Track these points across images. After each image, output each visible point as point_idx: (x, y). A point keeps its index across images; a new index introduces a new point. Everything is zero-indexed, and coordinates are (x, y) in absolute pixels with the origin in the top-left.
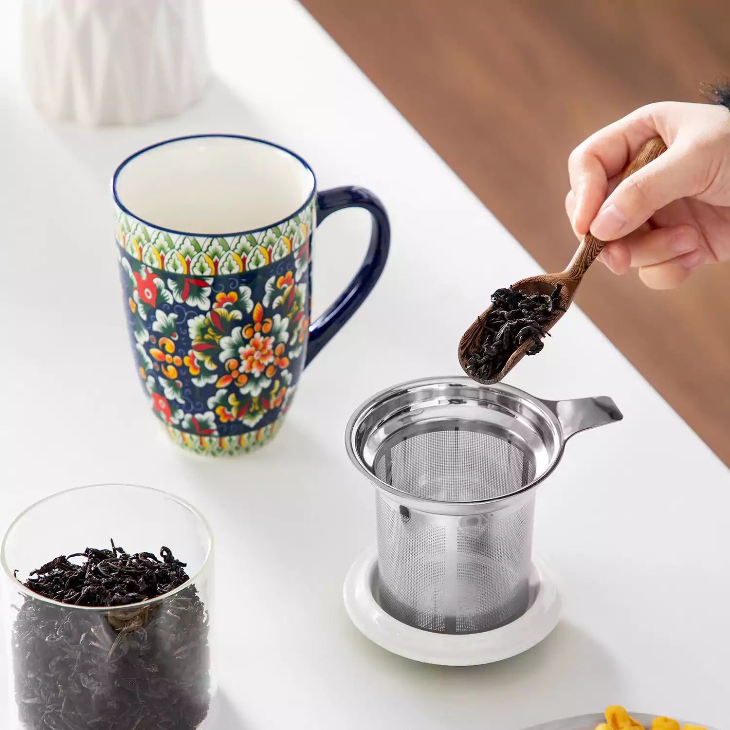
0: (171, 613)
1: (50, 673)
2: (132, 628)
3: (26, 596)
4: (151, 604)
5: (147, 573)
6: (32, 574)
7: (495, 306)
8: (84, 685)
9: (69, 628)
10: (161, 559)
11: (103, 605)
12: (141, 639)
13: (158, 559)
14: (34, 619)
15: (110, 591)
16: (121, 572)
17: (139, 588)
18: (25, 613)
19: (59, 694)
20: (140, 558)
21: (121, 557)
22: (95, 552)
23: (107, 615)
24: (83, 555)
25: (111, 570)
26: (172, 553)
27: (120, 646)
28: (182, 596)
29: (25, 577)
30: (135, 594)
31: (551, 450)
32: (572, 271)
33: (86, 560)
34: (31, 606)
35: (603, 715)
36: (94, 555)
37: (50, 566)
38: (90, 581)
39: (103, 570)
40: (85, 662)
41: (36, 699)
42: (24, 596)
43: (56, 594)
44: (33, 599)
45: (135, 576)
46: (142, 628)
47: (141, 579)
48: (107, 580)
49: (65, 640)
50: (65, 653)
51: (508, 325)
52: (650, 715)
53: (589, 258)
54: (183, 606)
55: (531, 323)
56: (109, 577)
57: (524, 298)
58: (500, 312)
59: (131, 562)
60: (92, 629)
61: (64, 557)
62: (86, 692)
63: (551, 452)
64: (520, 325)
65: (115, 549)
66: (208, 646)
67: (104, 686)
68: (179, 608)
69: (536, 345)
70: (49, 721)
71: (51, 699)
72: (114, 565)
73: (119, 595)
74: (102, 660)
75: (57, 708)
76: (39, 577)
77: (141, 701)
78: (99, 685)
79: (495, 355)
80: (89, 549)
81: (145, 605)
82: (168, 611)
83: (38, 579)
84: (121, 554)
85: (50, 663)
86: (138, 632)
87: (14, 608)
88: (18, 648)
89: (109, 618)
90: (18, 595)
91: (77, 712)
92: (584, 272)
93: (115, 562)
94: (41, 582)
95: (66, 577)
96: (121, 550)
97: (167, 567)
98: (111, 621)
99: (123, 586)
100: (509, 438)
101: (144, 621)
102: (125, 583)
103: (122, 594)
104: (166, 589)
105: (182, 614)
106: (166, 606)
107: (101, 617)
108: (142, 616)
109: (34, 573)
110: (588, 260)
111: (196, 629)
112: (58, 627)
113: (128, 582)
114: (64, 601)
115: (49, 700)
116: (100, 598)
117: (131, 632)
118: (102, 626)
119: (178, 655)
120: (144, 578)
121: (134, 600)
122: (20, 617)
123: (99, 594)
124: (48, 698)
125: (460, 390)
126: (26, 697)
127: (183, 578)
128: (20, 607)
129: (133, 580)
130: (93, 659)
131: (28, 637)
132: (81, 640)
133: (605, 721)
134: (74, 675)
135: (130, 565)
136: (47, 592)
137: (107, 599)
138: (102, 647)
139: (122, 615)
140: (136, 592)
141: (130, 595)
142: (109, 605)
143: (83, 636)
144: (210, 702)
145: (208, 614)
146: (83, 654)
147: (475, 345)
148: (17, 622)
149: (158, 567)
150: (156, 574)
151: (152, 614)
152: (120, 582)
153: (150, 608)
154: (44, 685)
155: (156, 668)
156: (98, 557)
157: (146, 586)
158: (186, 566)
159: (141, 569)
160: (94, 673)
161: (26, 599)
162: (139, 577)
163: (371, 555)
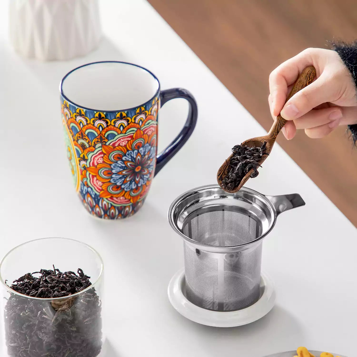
0: (82, 301)
1: (23, 331)
2: (64, 309)
4: (73, 297)
5: (71, 282)
6: (14, 282)
7: (234, 154)
8: (40, 337)
9: (32, 309)
10: (78, 275)
11: (49, 297)
12: (68, 314)
13: (76, 275)
14: (15, 304)
15: (52, 290)
16: (58, 281)
17: (67, 289)
18: (11, 301)
19: (27, 342)
20: (67, 274)
21: (58, 273)
22: (45, 271)
23: (51, 302)
24: (39, 272)
25: (53, 280)
26: (83, 272)
27: (58, 317)
28: (88, 293)
29: (10, 284)
31: (270, 220)
32: (271, 134)
33: (41, 275)
34: (13, 298)
35: (296, 351)
36: (44, 273)
37: (23, 278)
38: (43, 286)
39: (49, 280)
40: (40, 325)
41: (16, 344)
42: (10, 293)
43: (26, 292)
44: (14, 294)
45: (65, 283)
46: (68, 308)
47: (68, 285)
49: (30, 315)
50: (31, 321)
51: (241, 163)
53: (279, 128)
54: (89, 298)
55: (252, 162)
56: (52, 284)
57: (248, 149)
58: (236, 157)
59: (63, 276)
60: (44, 309)
61: (30, 273)
62: (41, 340)
64: (246, 164)
65: (55, 270)
66: (101, 318)
67: (50, 337)
68: (87, 299)
69: (255, 173)
70: (22, 354)
72: (54, 278)
73: (57, 292)
74: (49, 325)
75: (26, 348)
76: (18, 284)
77: (68, 345)
78: (47, 337)
79: (235, 178)
80: (42, 270)
81: (70, 297)
85: (23, 326)
86: (66, 311)
87: (5, 299)
88: (8, 318)
90: (7, 292)
91: (36, 350)
92: (277, 135)
93: (55, 276)
94: (19, 286)
95: (30, 284)
96: (58, 270)
97: (81, 278)
98: (53, 305)
99: (59, 288)
101: (69, 305)
103: (59, 292)
104: (80, 290)
105: (88, 302)
106: (80, 298)
107: (48, 303)
108: (68, 302)
109: (15, 281)
110: (279, 129)
111: (95, 309)
112: (27, 308)
113: (61, 286)
114: (30, 295)
115: (22, 344)
116: (48, 294)
118: (48, 307)
119: (87, 322)
121: (64, 295)
122: (8, 303)
123: (47, 292)
126: (11, 343)
127: (88, 284)
128: (8, 298)
129: (64, 285)
130: (44, 324)
131: (12, 313)
132: (38, 315)
133: (297, 354)
134: (35, 332)
135: (62, 278)
136: (22, 291)
137: (51, 294)
138: (48, 318)
139: (58, 303)
140: (65, 291)
141: (63, 292)
142: (52, 297)
143: (39, 313)
144: (102, 345)
145: (101, 302)
146: (39, 321)
147: (225, 174)
148: (7, 306)
149: (76, 279)
150: (75, 282)
151: (74, 302)
152: (58, 286)
153: (72, 299)
154: (20, 337)
155: (76, 329)
156: (46, 274)
157: (71, 288)
158: (90, 278)
159: (68, 280)
160: (45, 331)
161: (11, 294)
162: (67, 284)
163: (181, 273)
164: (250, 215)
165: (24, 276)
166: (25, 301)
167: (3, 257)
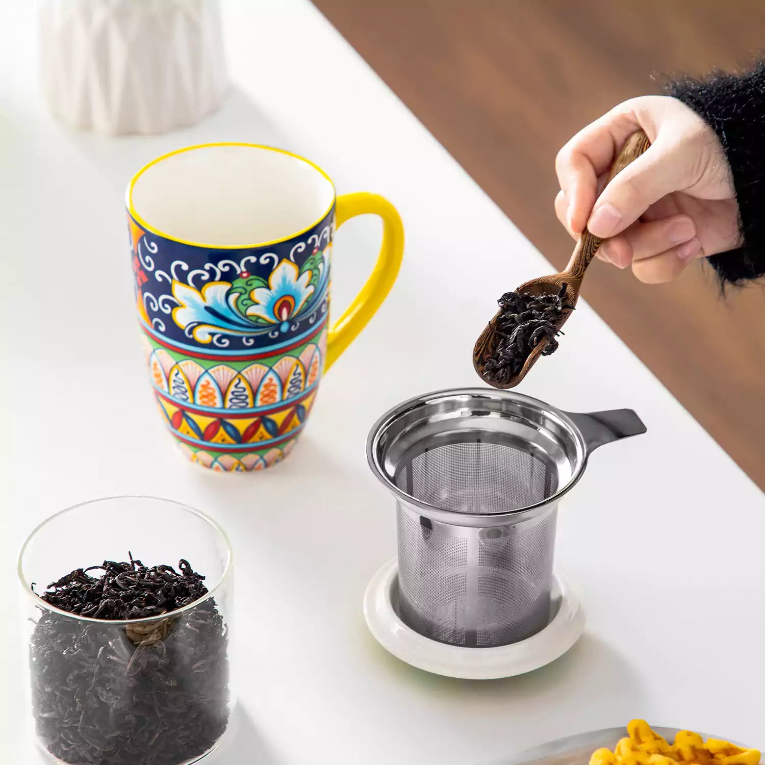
0: (189, 627)
1: (68, 686)
2: (151, 641)
3: (43, 609)
4: (169, 617)
5: (166, 586)
6: (49, 587)
7: (504, 310)
8: (102, 699)
9: (87, 641)
10: (180, 572)
11: (121, 618)
12: (160, 652)
13: (176, 572)
14: (51, 632)
15: (128, 604)
16: (139, 585)
17: (157, 601)
18: (43, 626)
19: (77, 709)
20: (158, 571)
21: (139, 569)
22: (113, 564)
23: (125, 628)
24: (101, 567)
25: (129, 583)
26: (191, 567)
27: (139, 659)
28: (201, 609)
29: (42, 590)
30: (153, 607)
31: (573, 462)
32: (573, 270)
33: (103, 572)
34: (48, 620)
35: (625, 729)
36: (112, 568)
37: (67, 579)
38: (108, 594)
39: (121, 583)
40: (104, 676)
41: (53, 713)
42: (41, 609)
43: (73, 608)
44: (50, 612)
45: (153, 589)
46: (160, 641)
47: (160, 592)
48: (125, 593)
49: (83, 654)
50: (83, 667)
51: (520, 327)
52: (673, 729)
53: (588, 255)
54: (202, 620)
55: (543, 323)
56: (127, 590)
57: (533, 299)
58: (510, 315)
59: (149, 574)
60: (110, 643)
61: (83, 569)
62: (104, 706)
63: (574, 465)
64: (531, 328)
65: (133, 562)
66: (227, 660)
67: (122, 700)
68: (198, 621)
69: (551, 345)
70: (66, 735)
71: (68, 713)
72: (131, 578)
73: (137, 608)
74: (120, 674)
75: (75, 722)
76: (57, 591)
77: (160, 715)
78: (116, 699)
79: (511, 358)
80: (107, 562)
81: (164, 618)
82: (187, 624)
84: (139, 567)
85: (67, 676)
86: (156, 645)
87: (31, 622)
88: (36, 661)
89: (127, 632)
90: (36, 608)
91: (95, 727)
92: (585, 270)
93: (133, 575)
94: (59, 595)
95: (83, 590)
96: (139, 563)
97: (186, 580)
98: (129, 634)
99: (141, 599)
100: (531, 451)
101: (162, 634)
102: (144, 596)
103: (140, 607)
104: (184, 603)
105: (202, 627)
106: (185, 619)
107: (119, 630)
108: (160, 629)
109: (51, 586)
110: (587, 258)
111: (215, 643)
112: (75, 641)
113: (146, 595)
114: (81, 614)
115: (66, 714)
116: (118, 612)
117: (150, 645)
118: (120, 639)
119: (197, 668)
120: (163, 591)
121: (153, 613)
122: (37, 630)
123: (117, 607)
124: (65, 712)
125: (482, 401)
126: (44, 711)
127: (202, 591)
128: (37, 621)
129: (151, 593)
130: (111, 672)
131: (46, 650)
132: (99, 653)
133: (627, 735)
134: (92, 689)
135: (148, 578)
136: (65, 605)
137: (125, 612)
138: (120, 661)
139: (140, 629)
140: (155, 605)
141: (148, 608)
142: (127, 618)
143: (101, 650)
144: (229, 716)
145: (227, 627)
146: (101, 667)
147: (489, 351)
148: (35, 635)
149: (176, 580)
150: (175, 587)
151: (171, 628)
152: (138, 595)
153: (169, 622)
154: (61, 699)
155: (175, 681)
156: (115, 571)
157: (165, 599)
158: (204, 579)
159: (159, 582)
160: (112, 687)
161: (43, 612)
162: (157, 590)
163: (391, 568)
164: (533, 453)
165: (71, 575)
166: (72, 626)
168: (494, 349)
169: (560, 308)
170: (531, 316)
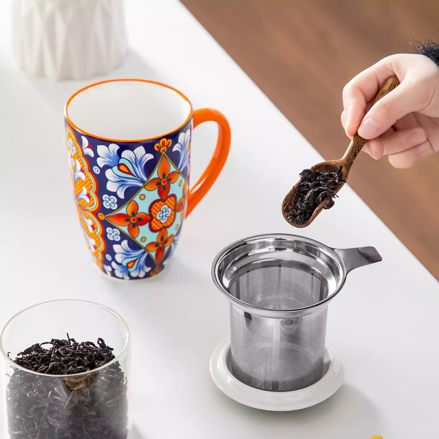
0: (104, 379)
1: (30, 415)
2: (80, 388)
3: (15, 368)
4: (92, 373)
5: (89, 354)
6: (18, 355)
7: (303, 180)
8: (50, 423)
9: (42, 388)
10: (98, 346)
11: (62, 374)
12: (86, 394)
13: (96, 346)
14: (20, 382)
15: (66, 365)
16: (73, 354)
17: (84, 364)
18: (15, 379)
19: (35, 429)
20: (85, 345)
21: (73, 344)
22: (57, 341)
23: (65, 379)
24: (50, 343)
25: (67, 352)
26: (105, 342)
27: (73, 399)
28: (111, 368)
29: (14, 357)
31: (338, 279)
32: (347, 158)
33: (51, 346)
34: (18, 375)
36: (56, 343)
37: (29, 350)
38: (54, 359)
39: (63, 353)
40: (52, 409)
41: (21, 431)
42: (13, 368)
43: (33, 367)
44: (19, 370)
45: (82, 356)
46: (86, 388)
47: (86, 358)
48: (65, 358)
49: (39, 395)
50: (39, 404)
51: (312, 191)
54: (112, 374)
55: (326, 190)
56: (66, 357)
57: (321, 174)
58: (307, 183)
59: (79, 347)
60: (56, 389)
61: (39, 344)
62: (52, 427)
63: (338, 281)
64: (319, 192)
65: (69, 340)
66: (127, 399)
67: (63, 423)
68: (109, 376)
69: (330, 203)
72: (69, 349)
73: (72, 368)
74: (62, 408)
75: (34, 437)
76: (23, 357)
77: (85, 433)
78: (60, 423)
79: (305, 209)
80: (54, 340)
81: (88, 373)
82: (102, 377)
83: (23, 358)
85: (29, 409)
86: (83, 390)
87: (7, 376)
88: (11, 400)
89: (66, 382)
90: (10, 368)
93: (70, 348)
94: (24, 359)
95: (39, 357)
96: (73, 340)
97: (102, 350)
98: (67, 383)
99: (75, 362)
100: (312, 272)
101: (87, 383)
102: (76, 360)
103: (74, 367)
104: (101, 364)
105: (111, 379)
106: (101, 374)
107: (61, 381)
108: (86, 380)
109: (20, 354)
111: (119, 388)
112: (35, 387)
114: (38, 371)
115: (29, 432)
116: (60, 370)
117: (80, 390)
118: (61, 386)
119: (109, 404)
120: (88, 357)
121: (81, 371)
122: (11, 381)
123: (60, 367)
124: (28, 431)
125: (282, 242)
126: (15, 430)
127: (111, 357)
128: (11, 375)
129: (81, 359)
130: (56, 407)
131: (16, 394)
132: (49, 395)
134: (44, 417)
135: (79, 349)
136: (28, 366)
137: (65, 370)
138: (62, 400)
139: (74, 380)
140: (83, 366)
141: (79, 368)
142: (66, 374)
143: (50, 393)
144: (128, 433)
145: (126, 379)
146: (50, 404)
147: (292, 204)
148: (10, 384)
149: (96, 351)
150: (95, 355)
151: (92, 380)
152: (73, 360)
153: (91, 376)
154: (26, 423)
155: (95, 412)
156: (59, 345)
157: (89, 362)
158: (113, 350)
159: (85, 352)
160: (56, 416)
161: (15, 370)
162: (84, 357)
163: (226, 344)
165: (31, 348)
166: (32, 378)
167: (4, 326)
168: (295, 203)
169: (337, 181)
170: (319, 185)
